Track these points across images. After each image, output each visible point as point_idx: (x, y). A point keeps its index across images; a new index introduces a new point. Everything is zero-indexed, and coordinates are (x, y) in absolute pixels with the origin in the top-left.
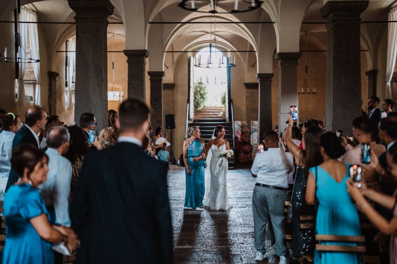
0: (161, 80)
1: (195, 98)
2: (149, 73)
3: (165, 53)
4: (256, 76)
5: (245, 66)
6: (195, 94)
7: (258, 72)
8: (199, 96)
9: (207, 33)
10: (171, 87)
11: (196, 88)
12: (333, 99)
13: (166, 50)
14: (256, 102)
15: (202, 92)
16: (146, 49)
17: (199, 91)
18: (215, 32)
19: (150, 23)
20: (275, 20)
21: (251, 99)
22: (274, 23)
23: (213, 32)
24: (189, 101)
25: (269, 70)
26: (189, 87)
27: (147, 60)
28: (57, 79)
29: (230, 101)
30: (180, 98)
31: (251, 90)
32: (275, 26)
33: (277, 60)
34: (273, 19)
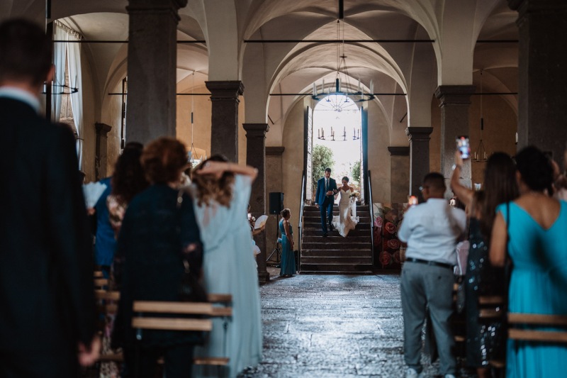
0: (263, 137)
1: (314, 170)
2: (245, 126)
3: (269, 97)
4: (407, 131)
5: (390, 120)
6: (314, 164)
7: (409, 125)
8: (319, 168)
9: (333, 69)
10: (278, 152)
11: (315, 156)
12: (529, 133)
13: (271, 92)
14: (405, 175)
15: (325, 161)
16: (240, 79)
17: (321, 160)
18: (346, 68)
19: (245, 41)
20: (436, 37)
21: (398, 170)
22: (433, 41)
23: (342, 69)
24: (305, 173)
25: (425, 122)
26: (306, 152)
27: (241, 98)
28: (108, 134)
29: (367, 174)
30: (292, 169)
31: (399, 158)
32: (436, 46)
33: (439, 98)
34: (432, 36)
